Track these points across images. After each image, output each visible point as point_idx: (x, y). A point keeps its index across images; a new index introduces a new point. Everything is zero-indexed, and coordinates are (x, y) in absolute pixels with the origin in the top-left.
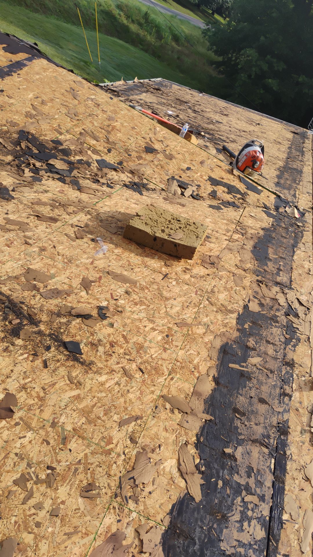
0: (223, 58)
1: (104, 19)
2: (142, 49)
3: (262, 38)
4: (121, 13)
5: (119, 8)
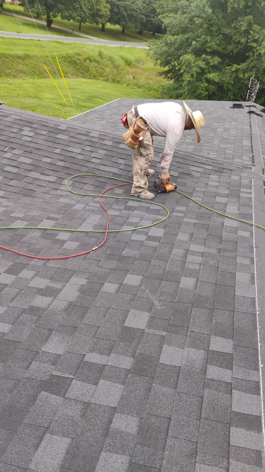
0: (168, 67)
1: (68, 67)
2: (103, 80)
3: (194, 43)
4: (80, 57)
5: (77, 55)
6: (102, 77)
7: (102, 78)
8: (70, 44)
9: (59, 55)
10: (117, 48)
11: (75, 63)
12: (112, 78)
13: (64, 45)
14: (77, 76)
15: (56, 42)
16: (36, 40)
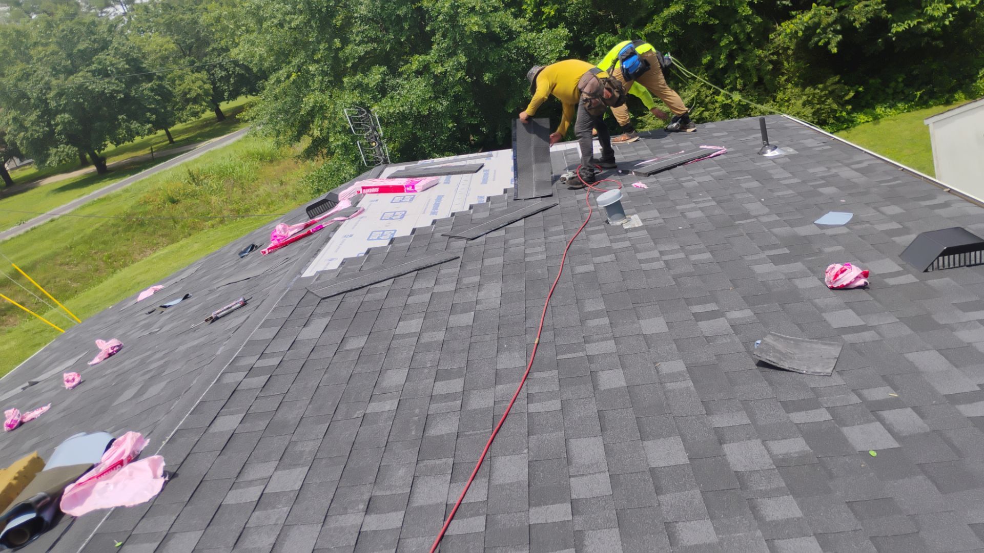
4: (150, 207)
5: (142, 205)
6: (211, 219)
7: (210, 223)
8: (126, 191)
9: (101, 228)
10: (239, 141)
11: (142, 224)
12: (231, 211)
13: (112, 201)
14: (155, 247)
15: (94, 203)
16: (46, 224)
